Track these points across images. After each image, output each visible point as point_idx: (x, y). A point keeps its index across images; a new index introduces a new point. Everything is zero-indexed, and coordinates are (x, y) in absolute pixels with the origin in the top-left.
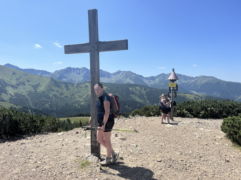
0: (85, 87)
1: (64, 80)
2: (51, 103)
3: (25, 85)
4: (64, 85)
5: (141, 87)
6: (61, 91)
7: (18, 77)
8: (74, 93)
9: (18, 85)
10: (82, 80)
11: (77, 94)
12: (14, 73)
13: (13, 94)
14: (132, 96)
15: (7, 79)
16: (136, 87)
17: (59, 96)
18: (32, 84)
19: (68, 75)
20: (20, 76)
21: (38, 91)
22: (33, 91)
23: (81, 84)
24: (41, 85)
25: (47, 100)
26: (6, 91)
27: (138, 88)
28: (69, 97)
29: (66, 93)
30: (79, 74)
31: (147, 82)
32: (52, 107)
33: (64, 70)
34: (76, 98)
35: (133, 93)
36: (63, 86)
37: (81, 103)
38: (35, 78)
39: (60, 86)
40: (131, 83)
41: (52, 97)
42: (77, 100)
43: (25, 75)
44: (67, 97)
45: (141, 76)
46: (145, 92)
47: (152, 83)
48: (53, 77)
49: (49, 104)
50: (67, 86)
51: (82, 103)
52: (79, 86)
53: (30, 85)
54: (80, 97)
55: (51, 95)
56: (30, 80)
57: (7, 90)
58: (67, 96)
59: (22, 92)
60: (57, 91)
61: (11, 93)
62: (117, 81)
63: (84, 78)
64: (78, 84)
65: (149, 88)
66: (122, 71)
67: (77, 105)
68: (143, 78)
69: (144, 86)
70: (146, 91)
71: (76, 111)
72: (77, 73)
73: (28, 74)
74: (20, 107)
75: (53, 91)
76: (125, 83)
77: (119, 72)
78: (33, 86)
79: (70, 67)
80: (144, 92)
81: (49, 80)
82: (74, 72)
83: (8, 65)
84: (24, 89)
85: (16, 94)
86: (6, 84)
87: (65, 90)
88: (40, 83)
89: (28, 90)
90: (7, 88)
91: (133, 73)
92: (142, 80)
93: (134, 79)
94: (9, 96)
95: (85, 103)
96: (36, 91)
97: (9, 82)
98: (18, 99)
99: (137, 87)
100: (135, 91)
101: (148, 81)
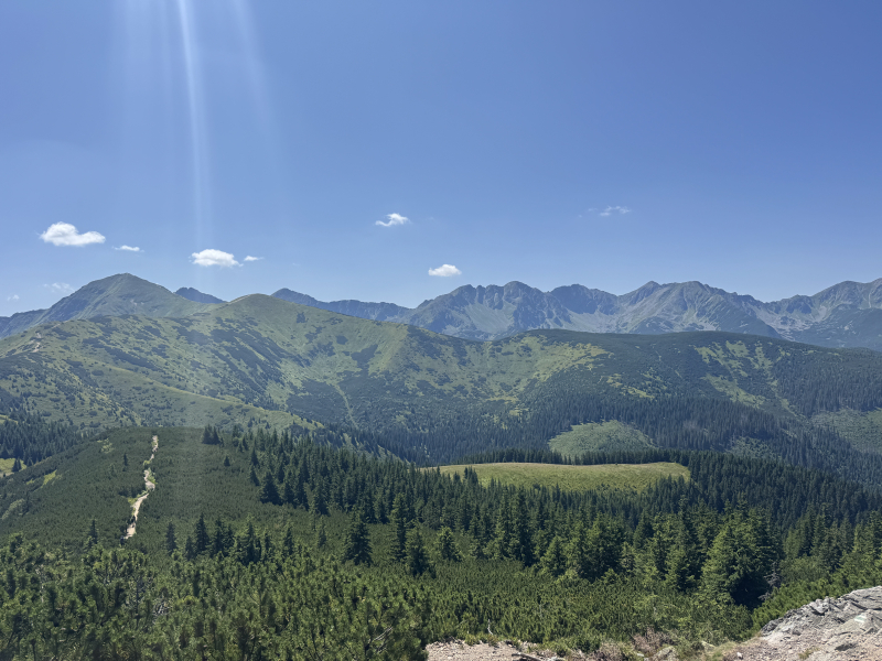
0: (521, 353)
1: (451, 330)
2: (413, 412)
3: (332, 354)
4: (451, 349)
5: (750, 342)
6: (441, 370)
7: (314, 330)
8: (484, 375)
9: (313, 354)
10: (510, 328)
11: (496, 377)
12: (301, 319)
13: (298, 384)
14: (714, 380)
15: (280, 337)
16: (728, 345)
17: (437, 386)
18: (354, 351)
19: (464, 312)
20: (317, 325)
21: (371, 370)
22: (358, 373)
23: (507, 340)
24: (380, 353)
25: (399, 401)
26: (280, 374)
27: (738, 349)
28: (469, 390)
29: (461, 377)
30: (500, 306)
31: (774, 321)
32: (414, 426)
33: (450, 295)
34: (493, 394)
35: (716, 369)
36: (448, 351)
37: (509, 410)
38: (362, 331)
39: (439, 353)
40: (703, 327)
41: (414, 391)
42: (497, 399)
43: (333, 321)
44: (460, 388)
45: (748, 298)
46: (768, 363)
47: (800, 325)
48: (415, 324)
49: (406, 416)
50: (461, 353)
51: (515, 412)
52: (499, 350)
53: (347, 354)
54: (505, 387)
55: (410, 385)
56: (346, 336)
57: (283, 370)
58: (463, 387)
59: (325, 377)
60: (430, 371)
61: (293, 381)
62: (643, 324)
63: (516, 320)
64: (496, 343)
65: (786, 345)
66: (661, 284)
67: (496, 419)
68: (755, 308)
69: (764, 340)
70: (772, 358)
71: (493, 441)
72: (492, 304)
73: (339, 316)
74: (320, 425)
75: (417, 369)
76: (678, 329)
77: (649, 290)
78: (355, 356)
79: (470, 286)
80: (763, 362)
81: (404, 334)
82: (481, 301)
83: (285, 292)
84: (331, 365)
85: (309, 384)
86: (279, 354)
87: (455, 367)
88: (376, 346)
89: (342, 370)
90: (282, 365)
91: (713, 290)
92: (753, 312)
93: (717, 312)
94: (289, 390)
95: (524, 412)
96: (365, 372)
97: (288, 345)
98: (312, 400)
99: (732, 343)
100: (726, 360)
101: (778, 317)
